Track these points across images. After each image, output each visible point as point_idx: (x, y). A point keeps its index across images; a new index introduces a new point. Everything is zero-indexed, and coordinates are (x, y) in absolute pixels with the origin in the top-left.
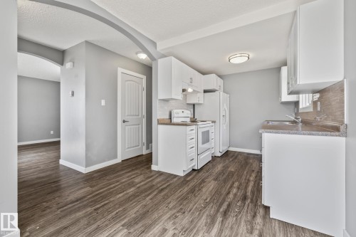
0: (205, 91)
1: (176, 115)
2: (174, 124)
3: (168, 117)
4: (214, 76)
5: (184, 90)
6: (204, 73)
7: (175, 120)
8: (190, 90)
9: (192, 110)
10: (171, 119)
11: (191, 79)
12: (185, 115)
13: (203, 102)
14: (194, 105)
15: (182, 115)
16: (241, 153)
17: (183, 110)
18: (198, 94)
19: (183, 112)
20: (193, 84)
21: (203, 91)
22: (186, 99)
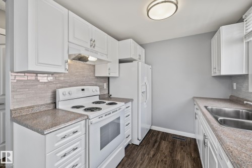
0: (121, 61)
3: (48, 100)
6: (119, 40)
8: (92, 58)
9: (106, 85)
10: (55, 103)
11: (93, 42)
13: (118, 76)
14: (109, 78)
15: (81, 94)
16: (165, 136)
17: (83, 87)
18: (108, 64)
19: (83, 90)
20: (96, 49)
21: (118, 61)
22: (95, 71)
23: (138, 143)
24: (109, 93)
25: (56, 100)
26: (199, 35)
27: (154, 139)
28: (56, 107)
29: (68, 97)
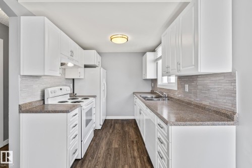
0: (86, 66)
1: (51, 95)
2: (49, 112)
3: (39, 98)
4: (94, 52)
5: (62, 64)
6: (84, 49)
7: (49, 101)
8: (70, 64)
9: (71, 85)
10: (44, 100)
11: (72, 52)
12: (63, 92)
13: (83, 78)
14: (74, 79)
15: (60, 93)
16: (116, 121)
17: (61, 87)
18: (79, 69)
19: (61, 89)
20: (74, 58)
21: (83, 66)
22: (65, 74)
23: (100, 127)
24: (74, 93)
25: (44, 97)
26: (137, 53)
27: (109, 124)
28: (44, 103)
29: (53, 95)
